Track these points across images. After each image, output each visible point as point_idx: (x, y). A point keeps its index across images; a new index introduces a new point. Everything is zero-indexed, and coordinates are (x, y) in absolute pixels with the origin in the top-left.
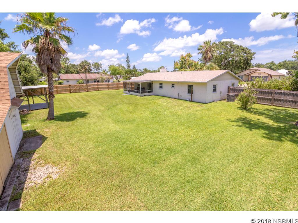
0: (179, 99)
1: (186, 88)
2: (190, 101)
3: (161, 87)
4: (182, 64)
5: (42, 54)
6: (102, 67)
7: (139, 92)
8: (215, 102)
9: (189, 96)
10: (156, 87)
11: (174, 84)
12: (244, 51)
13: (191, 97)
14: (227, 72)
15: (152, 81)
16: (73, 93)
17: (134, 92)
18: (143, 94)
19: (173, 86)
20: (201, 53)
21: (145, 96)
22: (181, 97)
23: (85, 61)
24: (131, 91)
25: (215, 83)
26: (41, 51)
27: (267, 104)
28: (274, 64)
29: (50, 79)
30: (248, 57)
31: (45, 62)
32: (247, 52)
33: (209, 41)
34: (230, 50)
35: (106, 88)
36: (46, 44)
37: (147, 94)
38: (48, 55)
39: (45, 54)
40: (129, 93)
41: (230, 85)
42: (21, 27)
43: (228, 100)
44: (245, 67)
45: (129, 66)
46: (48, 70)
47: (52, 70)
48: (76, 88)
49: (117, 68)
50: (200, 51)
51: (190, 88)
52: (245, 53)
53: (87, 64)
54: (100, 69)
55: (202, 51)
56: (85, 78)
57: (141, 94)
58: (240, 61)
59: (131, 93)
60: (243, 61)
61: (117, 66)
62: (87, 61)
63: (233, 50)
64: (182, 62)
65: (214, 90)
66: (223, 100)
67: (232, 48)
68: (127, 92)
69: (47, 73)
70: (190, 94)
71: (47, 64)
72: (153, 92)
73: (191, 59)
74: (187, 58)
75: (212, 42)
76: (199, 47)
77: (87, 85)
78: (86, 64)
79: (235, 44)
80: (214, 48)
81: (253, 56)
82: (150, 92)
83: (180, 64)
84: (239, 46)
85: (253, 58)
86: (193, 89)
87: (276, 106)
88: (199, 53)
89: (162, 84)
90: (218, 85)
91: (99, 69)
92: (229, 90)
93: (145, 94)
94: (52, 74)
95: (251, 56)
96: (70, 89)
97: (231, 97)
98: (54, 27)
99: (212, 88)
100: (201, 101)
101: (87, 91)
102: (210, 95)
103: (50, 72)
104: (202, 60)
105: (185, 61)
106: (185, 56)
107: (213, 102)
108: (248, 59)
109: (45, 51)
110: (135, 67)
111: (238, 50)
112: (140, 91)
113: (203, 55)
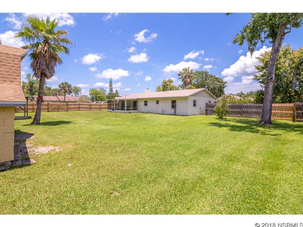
0: (163, 114)
1: (170, 104)
2: (173, 115)
3: (146, 104)
4: (164, 88)
5: (39, 59)
6: (81, 91)
7: (124, 110)
8: (196, 115)
9: (172, 111)
10: (141, 105)
11: (158, 101)
12: (217, 80)
13: (174, 111)
14: (204, 90)
15: (138, 99)
16: (51, 112)
17: (119, 109)
18: (128, 111)
19: (158, 102)
20: (181, 78)
21: (130, 113)
22: (165, 112)
23: (65, 82)
24: (116, 109)
25: (195, 98)
26: (39, 56)
27: (238, 116)
28: (243, 94)
29: (42, 83)
30: (221, 85)
31: (41, 66)
32: (220, 81)
33: (188, 68)
34: (206, 79)
35: (87, 108)
36: (44, 51)
37: (132, 111)
38: (45, 61)
39: (42, 60)
40: (113, 111)
41: (208, 102)
42: (23, 33)
43: (207, 114)
44: (219, 94)
45: (111, 90)
46: (41, 75)
47: (46, 75)
48: (55, 107)
49: (99, 92)
50: (180, 77)
51: (174, 103)
52: (218, 82)
53: (68, 85)
54: (80, 93)
55: (182, 76)
56: (64, 101)
57: (126, 111)
58: (215, 88)
59: (115, 111)
60: (217, 89)
61: (99, 90)
62: (67, 83)
63: (208, 79)
64: (164, 86)
65: (195, 105)
66: (203, 114)
67: (207, 77)
68: (111, 110)
69: (40, 77)
70: (174, 109)
71: (42, 68)
72: (137, 110)
73: (172, 84)
74: (168, 83)
75: (190, 70)
76: (179, 73)
77: (67, 104)
78: (66, 85)
79: (209, 74)
80: (192, 74)
81: (225, 85)
82: (135, 109)
83: (163, 88)
84: (213, 76)
85: (225, 87)
86: (176, 104)
87: (245, 117)
88: (179, 78)
89: (147, 101)
90: (197, 101)
91: (78, 94)
92: (207, 106)
93: (130, 111)
94: (44, 79)
95: (223, 85)
96: (48, 108)
97: (210, 111)
98: (55, 36)
99: (192, 103)
100: (184, 114)
101: (67, 111)
102: (190, 109)
103: (43, 77)
104: (182, 87)
105: (167, 85)
106: (167, 81)
107: (194, 115)
108: (221, 87)
109: (42, 56)
110: (118, 91)
111: (213, 78)
112: (126, 108)
113: (183, 80)
